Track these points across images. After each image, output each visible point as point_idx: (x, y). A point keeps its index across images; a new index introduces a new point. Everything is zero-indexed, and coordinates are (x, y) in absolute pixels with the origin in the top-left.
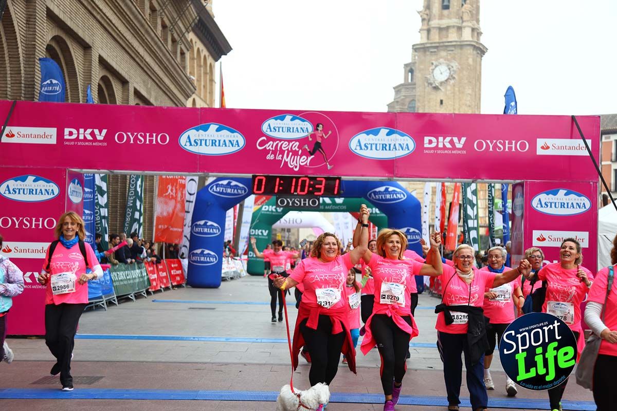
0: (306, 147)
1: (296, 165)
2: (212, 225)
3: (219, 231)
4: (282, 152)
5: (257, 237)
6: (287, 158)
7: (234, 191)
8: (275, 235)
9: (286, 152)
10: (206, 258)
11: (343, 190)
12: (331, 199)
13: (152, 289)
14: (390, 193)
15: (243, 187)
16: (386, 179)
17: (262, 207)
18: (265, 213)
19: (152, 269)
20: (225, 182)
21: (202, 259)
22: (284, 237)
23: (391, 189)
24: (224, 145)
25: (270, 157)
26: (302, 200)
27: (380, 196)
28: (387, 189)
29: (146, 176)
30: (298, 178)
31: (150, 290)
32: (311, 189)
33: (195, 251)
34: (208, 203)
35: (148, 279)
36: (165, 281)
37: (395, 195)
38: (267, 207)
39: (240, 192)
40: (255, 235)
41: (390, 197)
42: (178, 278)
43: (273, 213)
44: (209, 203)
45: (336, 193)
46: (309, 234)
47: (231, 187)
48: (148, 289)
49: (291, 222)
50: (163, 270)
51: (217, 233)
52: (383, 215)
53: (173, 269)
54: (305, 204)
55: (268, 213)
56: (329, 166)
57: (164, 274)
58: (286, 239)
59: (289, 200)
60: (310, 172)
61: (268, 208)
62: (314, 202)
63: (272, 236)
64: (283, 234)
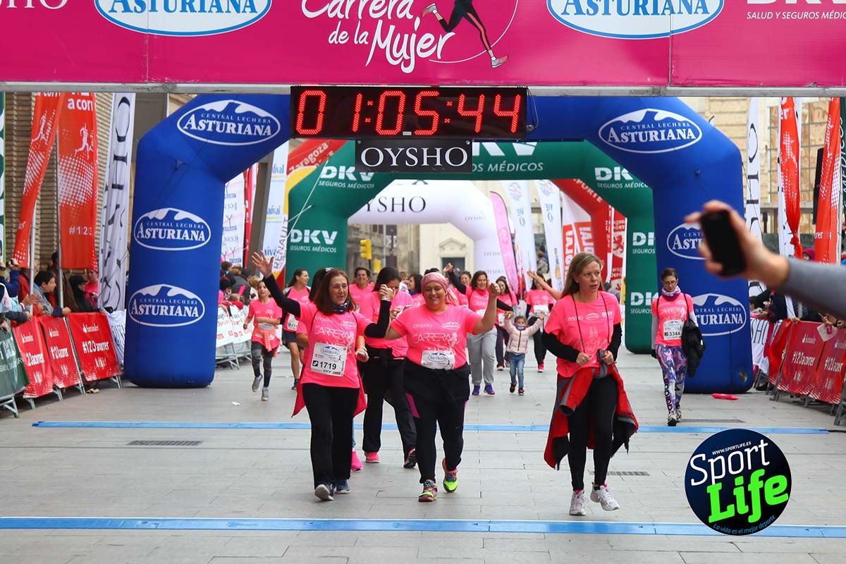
0: (433, 9)
1: (407, 57)
2: (187, 221)
3: (206, 238)
4: (369, 24)
5: (308, 249)
6: (383, 39)
7: (243, 128)
8: (357, 242)
9: (380, 22)
10: (172, 307)
11: (534, 124)
12: (504, 144)
13: (31, 392)
14: (657, 126)
15: (267, 118)
16: (647, 91)
17: (319, 171)
18: (328, 184)
19: (30, 339)
20: (220, 106)
21: (164, 310)
22: (381, 248)
23: (661, 115)
24: (214, 9)
25: (338, 37)
26: (425, 150)
27: (633, 135)
28: (649, 117)
29: (10, 94)
30: (411, 94)
31: (26, 396)
32: (447, 121)
33: (145, 291)
34: (176, 161)
35: (21, 366)
36: (66, 372)
37: (671, 131)
38: (333, 169)
39: (260, 133)
40: (302, 243)
41: (659, 136)
42: (101, 363)
43: (349, 186)
44: (179, 162)
45: (514, 129)
46: (444, 238)
47: (237, 118)
48: (22, 393)
49: (398, 208)
50: (60, 343)
51: (201, 242)
52: (641, 185)
53: (86, 338)
54: (432, 161)
55: (336, 184)
56: (494, 59)
57: (64, 353)
58: (385, 253)
59: (389, 150)
60: (444, 75)
61: (338, 172)
62: (456, 157)
63: (349, 246)
64: (376, 240)
